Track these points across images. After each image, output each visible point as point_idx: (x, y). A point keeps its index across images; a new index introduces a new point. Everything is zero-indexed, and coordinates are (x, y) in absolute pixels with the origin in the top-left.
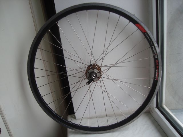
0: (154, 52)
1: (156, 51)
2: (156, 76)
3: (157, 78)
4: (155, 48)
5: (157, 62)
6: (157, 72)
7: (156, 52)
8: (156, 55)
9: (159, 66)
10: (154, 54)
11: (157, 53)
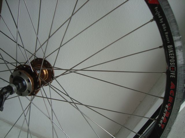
0: (170, 60)
1: (175, 59)
2: (163, 118)
3: (163, 123)
4: (175, 52)
5: (172, 86)
6: (166, 111)
7: (176, 62)
8: (173, 69)
9: (174, 98)
10: (169, 65)
11: (176, 65)
